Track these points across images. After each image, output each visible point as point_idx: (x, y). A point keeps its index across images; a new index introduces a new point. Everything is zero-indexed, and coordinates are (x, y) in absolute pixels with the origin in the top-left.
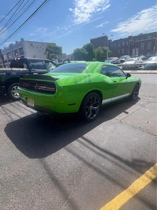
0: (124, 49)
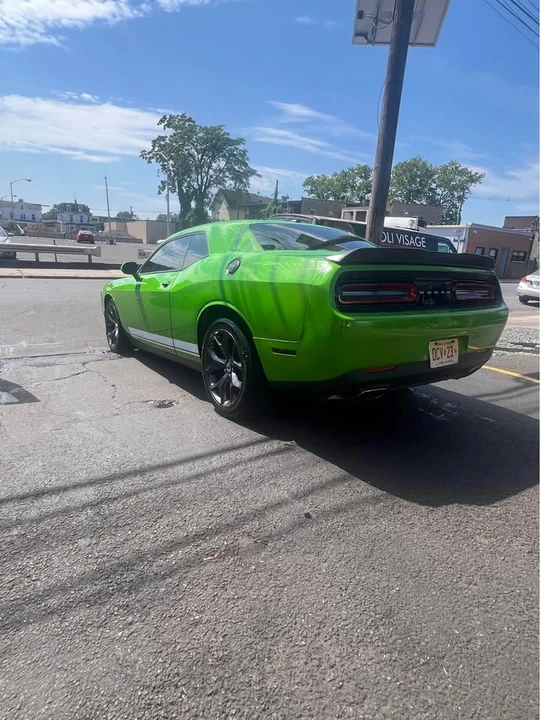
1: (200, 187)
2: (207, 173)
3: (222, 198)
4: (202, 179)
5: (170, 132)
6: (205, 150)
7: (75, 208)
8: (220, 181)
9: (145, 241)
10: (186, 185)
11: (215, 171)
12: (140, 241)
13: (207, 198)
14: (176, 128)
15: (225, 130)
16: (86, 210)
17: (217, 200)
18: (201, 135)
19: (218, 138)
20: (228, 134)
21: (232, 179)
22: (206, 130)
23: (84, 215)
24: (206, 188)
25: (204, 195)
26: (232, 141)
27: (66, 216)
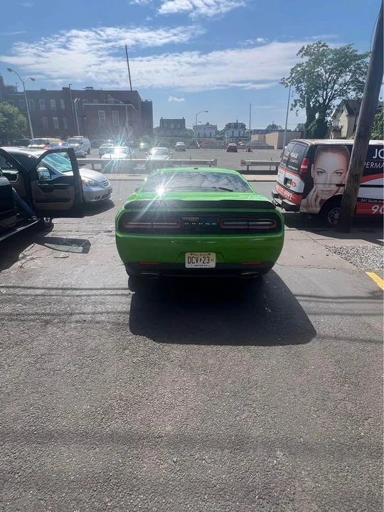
0: (57, 118)
1: (325, 101)
2: (332, 88)
3: (344, 107)
4: (327, 94)
5: (306, 59)
6: (332, 69)
7: (236, 126)
8: (343, 93)
9: (276, 147)
10: (313, 100)
11: (340, 85)
12: (272, 148)
13: (330, 108)
14: (311, 55)
15: (354, 48)
16: (243, 126)
17: (339, 111)
18: (331, 56)
19: (346, 56)
20: (356, 51)
21: (354, 90)
22: (336, 52)
23: (241, 130)
24: (330, 100)
25: (328, 107)
26: (360, 56)
27: (230, 132)
